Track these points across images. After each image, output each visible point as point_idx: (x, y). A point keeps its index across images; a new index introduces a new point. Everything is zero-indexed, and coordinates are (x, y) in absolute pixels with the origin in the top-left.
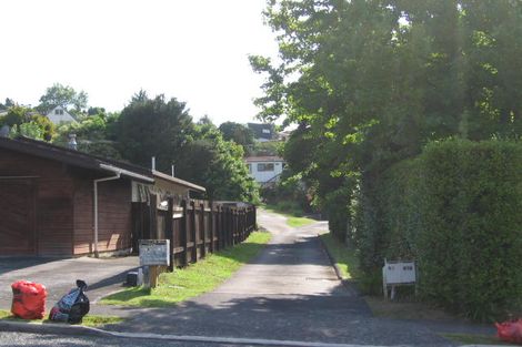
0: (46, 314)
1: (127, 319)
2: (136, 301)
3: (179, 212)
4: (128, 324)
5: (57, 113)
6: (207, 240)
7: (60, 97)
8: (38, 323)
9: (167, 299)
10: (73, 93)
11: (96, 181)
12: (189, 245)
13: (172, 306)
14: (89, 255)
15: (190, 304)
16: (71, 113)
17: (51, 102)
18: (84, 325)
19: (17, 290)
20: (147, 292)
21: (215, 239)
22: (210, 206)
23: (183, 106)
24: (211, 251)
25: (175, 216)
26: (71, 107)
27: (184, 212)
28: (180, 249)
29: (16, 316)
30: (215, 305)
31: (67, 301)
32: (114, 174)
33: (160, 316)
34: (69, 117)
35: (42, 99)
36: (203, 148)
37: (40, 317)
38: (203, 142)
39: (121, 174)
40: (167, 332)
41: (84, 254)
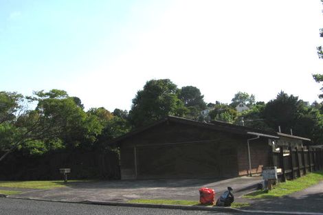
0: (215, 203)
1: (252, 205)
2: (259, 196)
3: (287, 153)
4: (252, 207)
5: (240, 106)
6: (307, 166)
7: (241, 98)
8: (211, 206)
9: (275, 195)
10: (248, 96)
11: (248, 140)
12: (295, 169)
13: (277, 198)
14: (247, 175)
15: (286, 197)
16: (248, 105)
17: (237, 101)
18: (231, 207)
19: (201, 192)
20: (267, 192)
21: (312, 165)
22: (308, 149)
23: (297, 98)
24: (310, 171)
25: (284, 155)
26: (247, 103)
27: (291, 153)
28: (289, 171)
29: (202, 204)
30: (298, 197)
31: (223, 196)
32: (256, 136)
33: (269, 202)
34: (245, 107)
35: (233, 100)
36: (309, 119)
37: (212, 204)
38: (309, 115)
39: (260, 136)
40: (269, 210)
41: (244, 175)
